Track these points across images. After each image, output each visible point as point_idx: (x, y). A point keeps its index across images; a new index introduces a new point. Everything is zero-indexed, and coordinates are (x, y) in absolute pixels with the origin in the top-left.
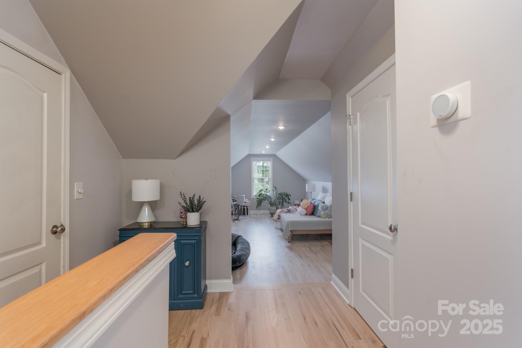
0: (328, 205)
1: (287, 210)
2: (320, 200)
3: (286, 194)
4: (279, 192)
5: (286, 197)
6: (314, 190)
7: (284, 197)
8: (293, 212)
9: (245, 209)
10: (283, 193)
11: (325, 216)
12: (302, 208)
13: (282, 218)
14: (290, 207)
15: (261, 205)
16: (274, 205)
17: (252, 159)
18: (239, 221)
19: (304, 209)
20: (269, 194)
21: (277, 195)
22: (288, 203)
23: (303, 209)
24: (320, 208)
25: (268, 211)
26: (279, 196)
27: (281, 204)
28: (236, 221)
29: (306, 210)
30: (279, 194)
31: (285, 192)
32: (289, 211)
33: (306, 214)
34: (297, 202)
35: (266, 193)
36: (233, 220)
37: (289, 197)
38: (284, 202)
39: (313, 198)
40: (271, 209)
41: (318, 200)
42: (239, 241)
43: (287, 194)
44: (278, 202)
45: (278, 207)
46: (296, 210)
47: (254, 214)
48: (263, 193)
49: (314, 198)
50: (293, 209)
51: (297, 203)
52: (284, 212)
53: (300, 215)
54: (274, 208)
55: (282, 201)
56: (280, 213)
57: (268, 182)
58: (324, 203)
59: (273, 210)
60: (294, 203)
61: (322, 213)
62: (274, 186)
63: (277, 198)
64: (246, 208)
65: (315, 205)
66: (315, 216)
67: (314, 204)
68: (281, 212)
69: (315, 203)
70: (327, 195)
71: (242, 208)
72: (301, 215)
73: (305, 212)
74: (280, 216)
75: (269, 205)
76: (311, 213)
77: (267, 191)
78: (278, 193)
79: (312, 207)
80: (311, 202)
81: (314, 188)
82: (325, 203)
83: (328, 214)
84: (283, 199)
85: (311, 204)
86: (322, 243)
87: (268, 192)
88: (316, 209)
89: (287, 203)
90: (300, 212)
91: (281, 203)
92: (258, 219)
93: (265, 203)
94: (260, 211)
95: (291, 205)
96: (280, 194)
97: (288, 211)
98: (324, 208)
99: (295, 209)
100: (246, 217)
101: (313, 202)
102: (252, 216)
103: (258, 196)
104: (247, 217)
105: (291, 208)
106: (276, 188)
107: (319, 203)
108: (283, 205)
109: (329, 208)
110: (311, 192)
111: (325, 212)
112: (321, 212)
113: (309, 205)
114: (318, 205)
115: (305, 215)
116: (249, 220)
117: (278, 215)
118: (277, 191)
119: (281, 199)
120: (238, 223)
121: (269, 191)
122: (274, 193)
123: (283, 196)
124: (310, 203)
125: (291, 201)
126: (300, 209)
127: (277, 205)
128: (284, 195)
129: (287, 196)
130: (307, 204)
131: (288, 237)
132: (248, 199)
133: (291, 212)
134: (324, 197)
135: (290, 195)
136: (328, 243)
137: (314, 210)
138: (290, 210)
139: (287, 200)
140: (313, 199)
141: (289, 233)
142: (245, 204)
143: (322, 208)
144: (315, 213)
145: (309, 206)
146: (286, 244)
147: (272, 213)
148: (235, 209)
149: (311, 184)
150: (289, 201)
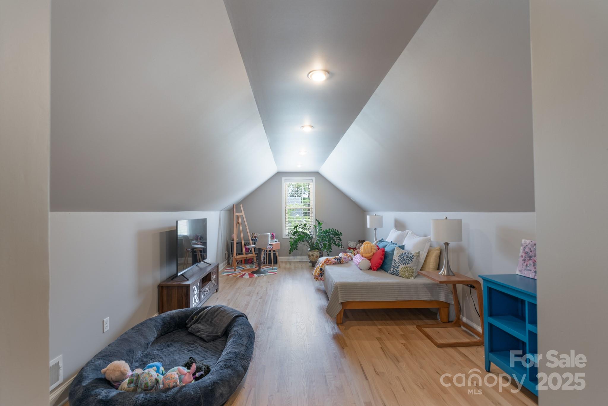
0: (413, 253)
1: (335, 260)
2: (393, 242)
3: (335, 232)
4: (324, 229)
5: (335, 237)
6: (381, 225)
7: (331, 236)
8: (346, 263)
9: (271, 255)
10: (330, 230)
11: (407, 274)
12: (363, 256)
13: (326, 274)
14: (341, 255)
15: (297, 248)
16: (316, 249)
17: (284, 179)
18: (259, 275)
19: (366, 258)
20: (308, 232)
21: (321, 234)
22: (339, 246)
23: (363, 258)
24: (396, 257)
25: (308, 257)
26: (323, 236)
27: (327, 247)
28: (255, 275)
29: (370, 260)
30: (324, 231)
31: (333, 229)
32: (339, 262)
33: (370, 268)
34: (352, 244)
35: (304, 230)
36: (250, 273)
37: (340, 236)
38: (332, 245)
39: (380, 239)
40: (312, 255)
41: (390, 242)
42: (237, 329)
43: (337, 231)
44: (323, 245)
45: (323, 252)
46: (352, 259)
47: (286, 263)
48: (300, 230)
49: (382, 239)
50: (345, 257)
51: (352, 246)
52: (331, 263)
53: (359, 270)
54: (316, 253)
55: (328, 243)
56: (323, 264)
57: (308, 214)
58: (402, 247)
59: (315, 256)
60: (348, 246)
61: (401, 267)
62: (316, 220)
63: (320, 237)
64: (272, 253)
65: (386, 251)
66: (387, 272)
67: (383, 250)
68: (327, 262)
69: (385, 247)
70: (407, 235)
71: (268, 253)
72: (361, 269)
73: (368, 263)
74: (323, 270)
75: (309, 249)
76: (380, 266)
77: (306, 227)
78: (322, 230)
79: (379, 255)
80: (377, 246)
81: (380, 222)
82: (405, 248)
83: (413, 269)
84: (330, 239)
85: (379, 249)
86: (403, 327)
87: (306, 229)
88: (388, 259)
89: (336, 245)
90: (359, 263)
91: (327, 245)
92: (291, 271)
93: (303, 246)
94: (295, 257)
95: (342, 248)
96: (326, 232)
97: (337, 261)
98: (405, 257)
99: (350, 258)
100: (272, 268)
101: (381, 245)
102: (283, 265)
103: (292, 234)
104: (274, 267)
105: (343, 256)
106: (319, 223)
107: (394, 249)
108: (330, 249)
109: (415, 258)
110: (375, 229)
111: (407, 266)
112: (399, 266)
113: (374, 251)
114: (393, 251)
115: (368, 269)
116: (276, 273)
117: (320, 269)
118: (321, 227)
119: (327, 240)
120: (257, 278)
121: (308, 227)
122: (316, 231)
123: (330, 234)
124: (376, 248)
125: (343, 243)
126: (358, 258)
127: (320, 249)
128: (333, 234)
129: (337, 234)
130: (372, 249)
131: (337, 315)
132: (276, 239)
133: (343, 263)
134: (401, 238)
135: (341, 233)
136: (415, 326)
137: (384, 261)
138: (341, 260)
139: (337, 241)
140: (381, 241)
141: (339, 308)
142: (272, 247)
143: (401, 257)
144: (386, 266)
145: (374, 254)
146: (333, 329)
147: (314, 260)
148: (256, 255)
149: (375, 215)
150: (340, 242)
